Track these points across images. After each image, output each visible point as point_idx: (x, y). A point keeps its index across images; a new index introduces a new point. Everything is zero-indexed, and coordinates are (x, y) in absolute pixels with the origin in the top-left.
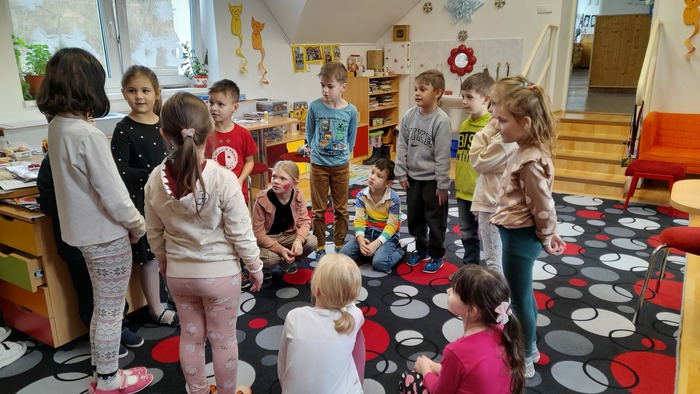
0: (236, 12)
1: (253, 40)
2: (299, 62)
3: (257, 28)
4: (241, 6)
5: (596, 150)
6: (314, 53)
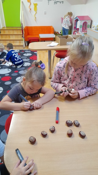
5: (15, 37)
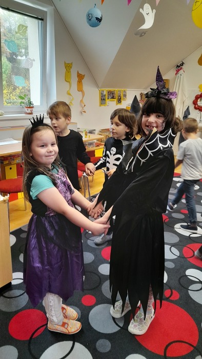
0: (68, 67)
1: (78, 85)
2: (103, 100)
3: (80, 77)
4: (72, 64)
6: (112, 95)
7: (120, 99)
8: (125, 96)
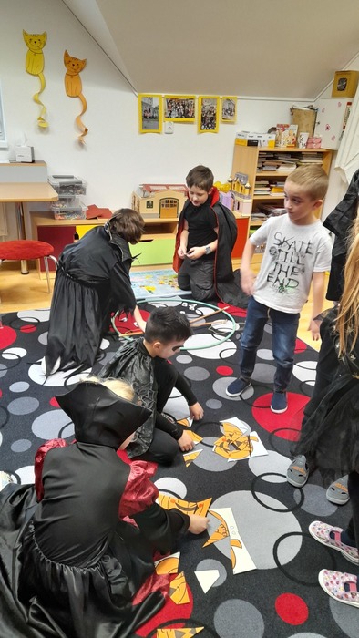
7: (213, 119)
8: (230, 112)
